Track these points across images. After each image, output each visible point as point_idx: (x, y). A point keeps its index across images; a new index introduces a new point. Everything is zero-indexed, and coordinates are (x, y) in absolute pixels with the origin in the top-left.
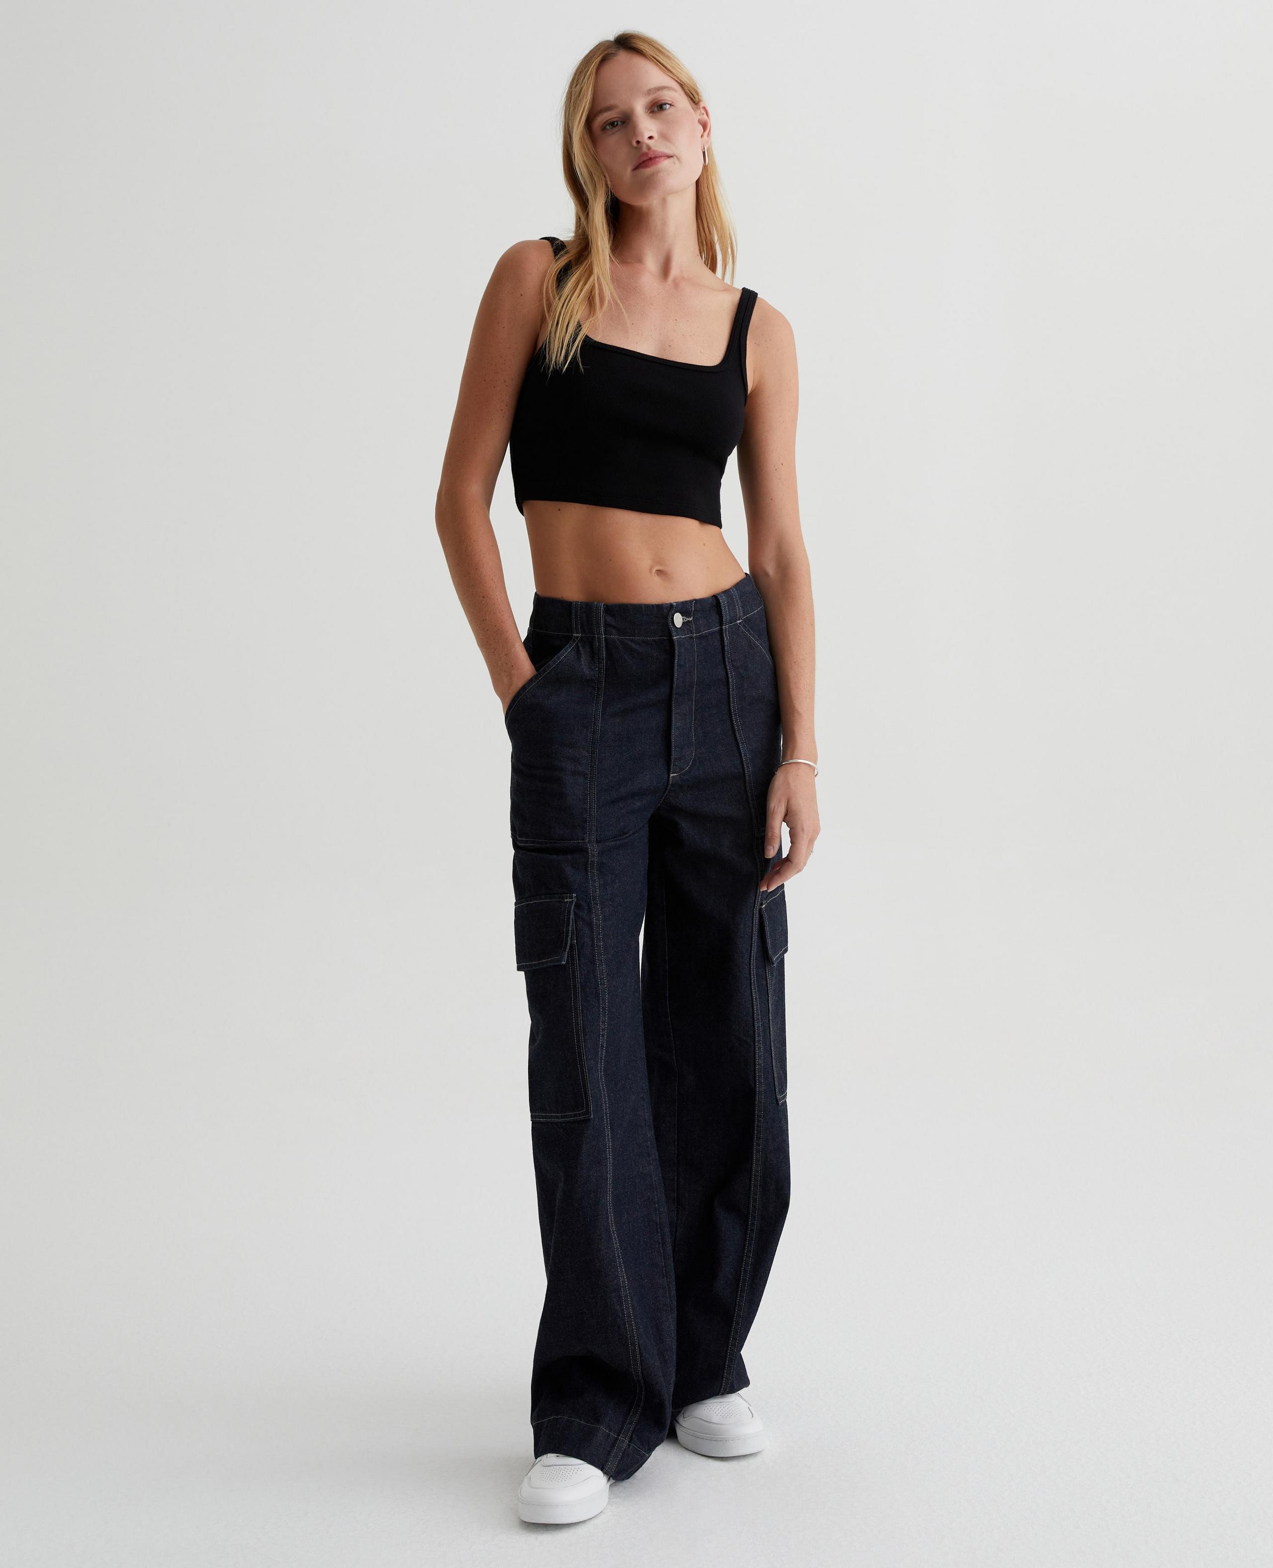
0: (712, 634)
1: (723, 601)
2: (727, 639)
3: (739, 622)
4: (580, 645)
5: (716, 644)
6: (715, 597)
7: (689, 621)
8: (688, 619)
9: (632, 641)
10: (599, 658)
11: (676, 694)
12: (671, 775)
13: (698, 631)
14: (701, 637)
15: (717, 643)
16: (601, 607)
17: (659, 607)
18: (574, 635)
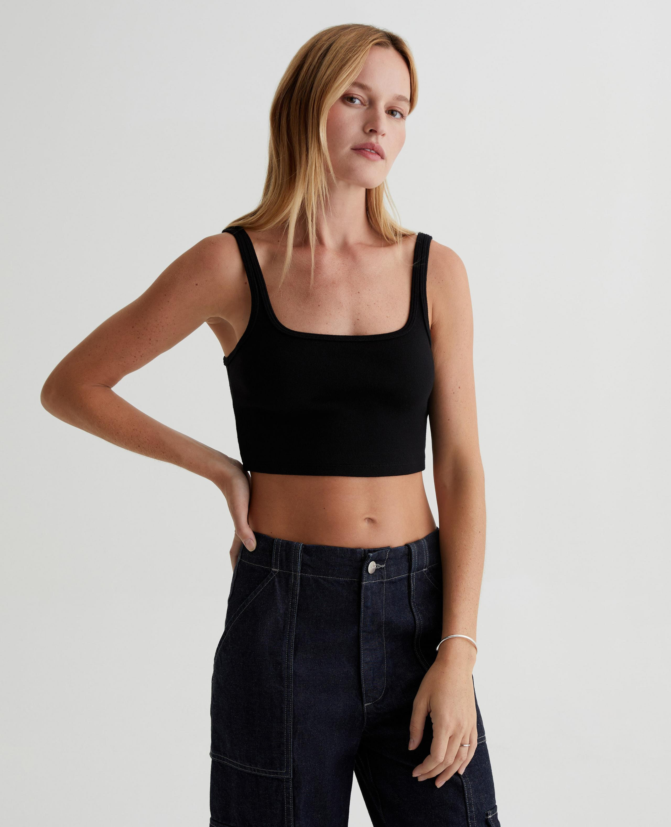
0: (400, 580)
1: (414, 549)
2: (413, 585)
3: (424, 570)
4: (276, 580)
5: (403, 589)
6: (407, 546)
7: (381, 568)
8: (381, 566)
9: (324, 579)
10: (293, 593)
11: (364, 631)
12: (366, 705)
13: (388, 576)
14: (391, 582)
15: (405, 589)
16: (299, 548)
17: (353, 551)
18: (273, 569)
